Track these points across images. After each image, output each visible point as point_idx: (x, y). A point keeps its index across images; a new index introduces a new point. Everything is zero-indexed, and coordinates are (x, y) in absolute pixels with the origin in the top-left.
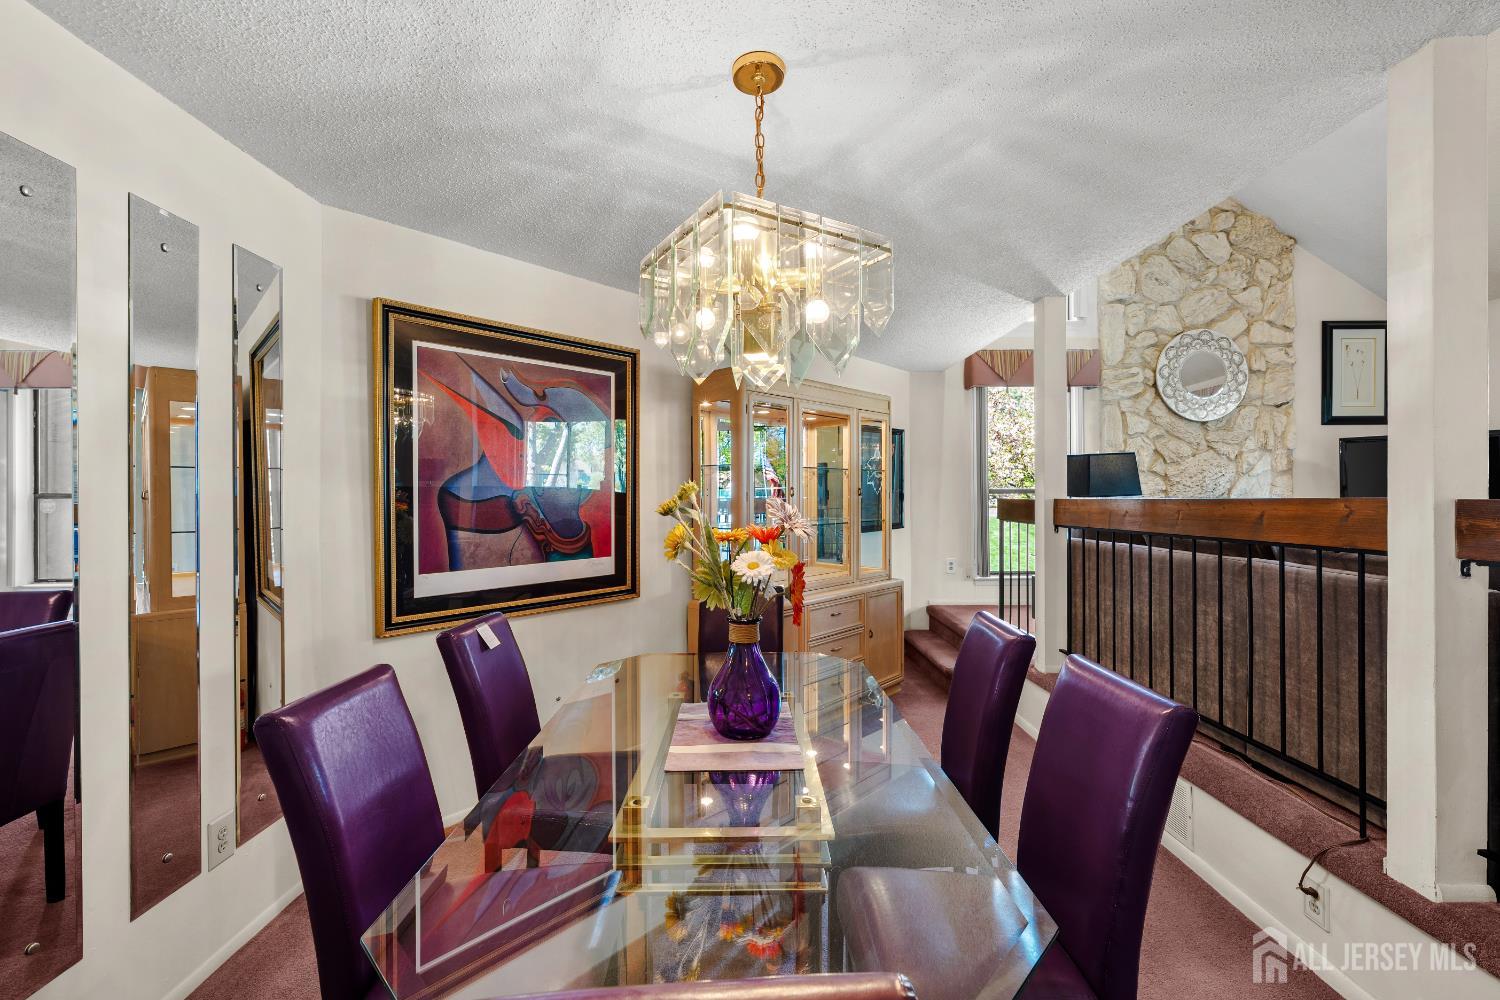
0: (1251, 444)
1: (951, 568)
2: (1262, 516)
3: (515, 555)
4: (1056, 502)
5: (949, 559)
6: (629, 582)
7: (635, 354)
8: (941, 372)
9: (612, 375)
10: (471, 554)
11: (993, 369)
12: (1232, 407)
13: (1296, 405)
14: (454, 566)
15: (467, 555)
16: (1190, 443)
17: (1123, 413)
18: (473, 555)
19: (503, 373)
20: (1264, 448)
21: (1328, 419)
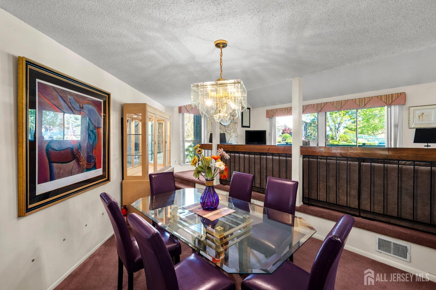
0: (232, 131)
1: (175, 162)
2: (269, 148)
3: (73, 171)
4: (218, 145)
5: (175, 160)
6: (107, 177)
7: (109, 94)
8: (173, 108)
9: (102, 101)
10: (58, 172)
11: (186, 109)
12: (229, 123)
13: (238, 123)
14: (52, 179)
15: (57, 173)
16: (223, 130)
17: (211, 122)
18: (58, 173)
19: (69, 97)
20: (234, 132)
21: (243, 127)
